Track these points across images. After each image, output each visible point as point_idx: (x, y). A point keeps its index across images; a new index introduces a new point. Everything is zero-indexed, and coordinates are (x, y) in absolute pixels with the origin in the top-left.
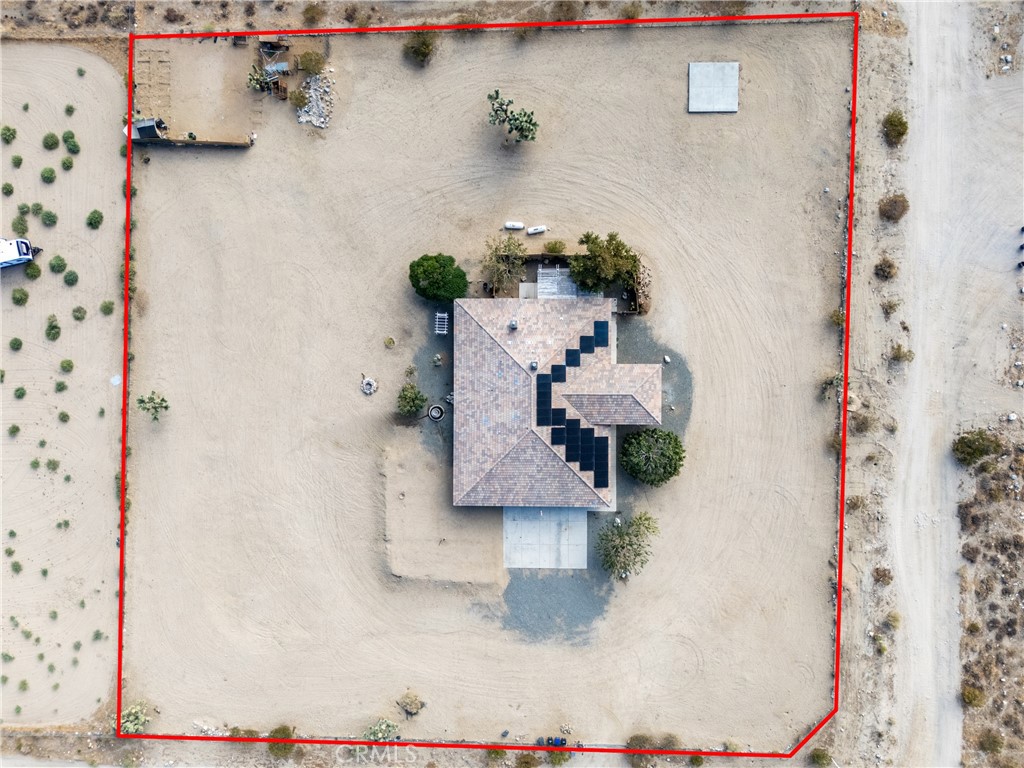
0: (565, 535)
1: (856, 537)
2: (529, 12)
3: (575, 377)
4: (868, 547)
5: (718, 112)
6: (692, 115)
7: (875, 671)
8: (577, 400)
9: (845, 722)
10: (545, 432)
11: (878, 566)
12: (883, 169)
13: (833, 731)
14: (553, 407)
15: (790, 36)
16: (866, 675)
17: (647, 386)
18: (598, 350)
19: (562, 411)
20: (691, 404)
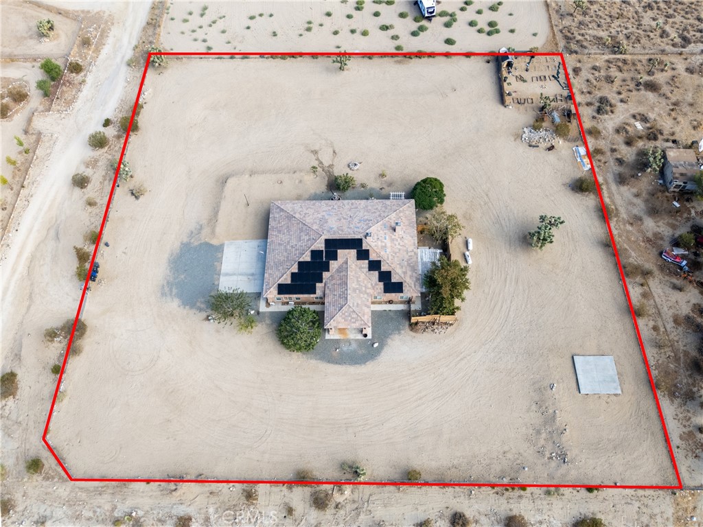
0: (245, 278)
1: (221, 498)
2: (626, 249)
3: (361, 268)
4: (211, 510)
5: (577, 379)
6: (571, 359)
7: (100, 518)
8: (344, 268)
9: (61, 490)
10: (320, 245)
11: (193, 520)
12: (552, 519)
13: (56, 480)
14: (339, 251)
15: (653, 434)
16: (98, 510)
17: (354, 316)
18: (381, 285)
19: (335, 258)
20: (340, 364)
